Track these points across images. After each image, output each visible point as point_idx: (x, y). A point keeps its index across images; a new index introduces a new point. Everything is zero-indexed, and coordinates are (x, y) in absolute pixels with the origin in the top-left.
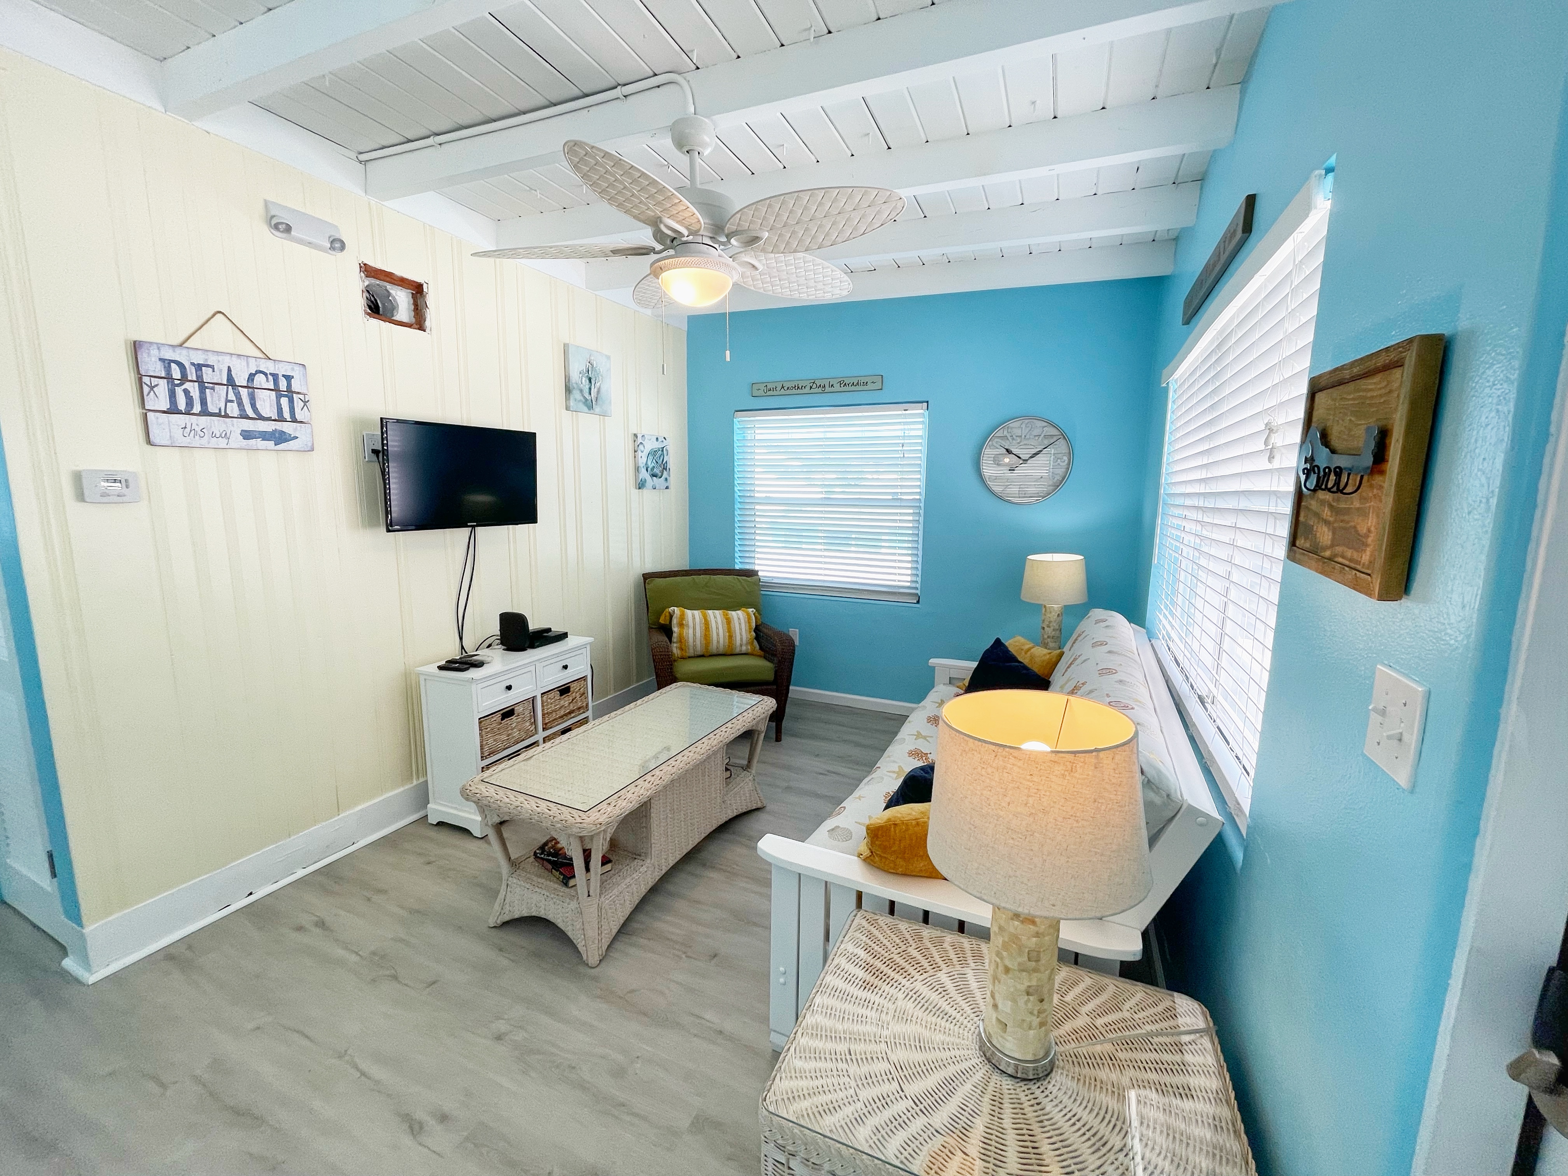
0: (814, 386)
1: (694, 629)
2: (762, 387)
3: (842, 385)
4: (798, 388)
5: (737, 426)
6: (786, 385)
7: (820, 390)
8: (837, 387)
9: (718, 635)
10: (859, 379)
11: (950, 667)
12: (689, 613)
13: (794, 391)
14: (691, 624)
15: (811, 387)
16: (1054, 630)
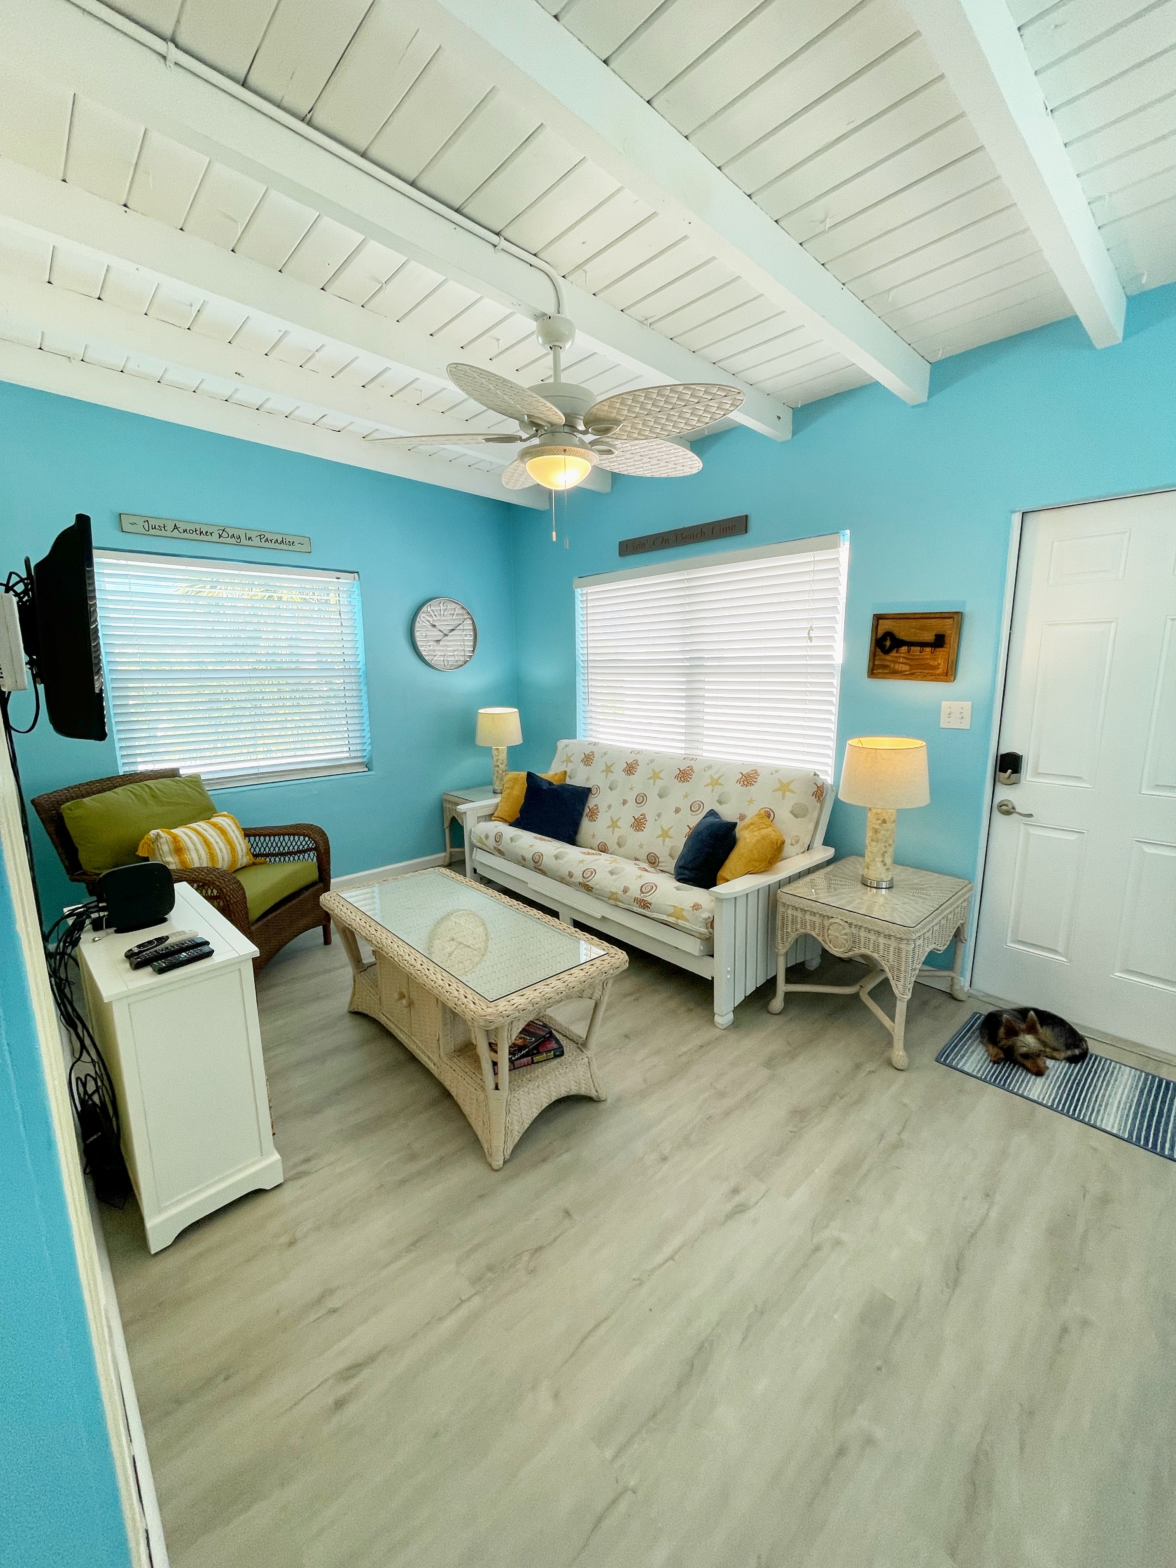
0: (225, 534)
1: (197, 850)
2: (140, 521)
3: (263, 540)
4: (201, 533)
6: (181, 526)
7: (233, 541)
8: (256, 541)
9: (222, 850)
10: (284, 536)
12: (178, 831)
13: (194, 536)
14: (192, 844)
15: (220, 536)
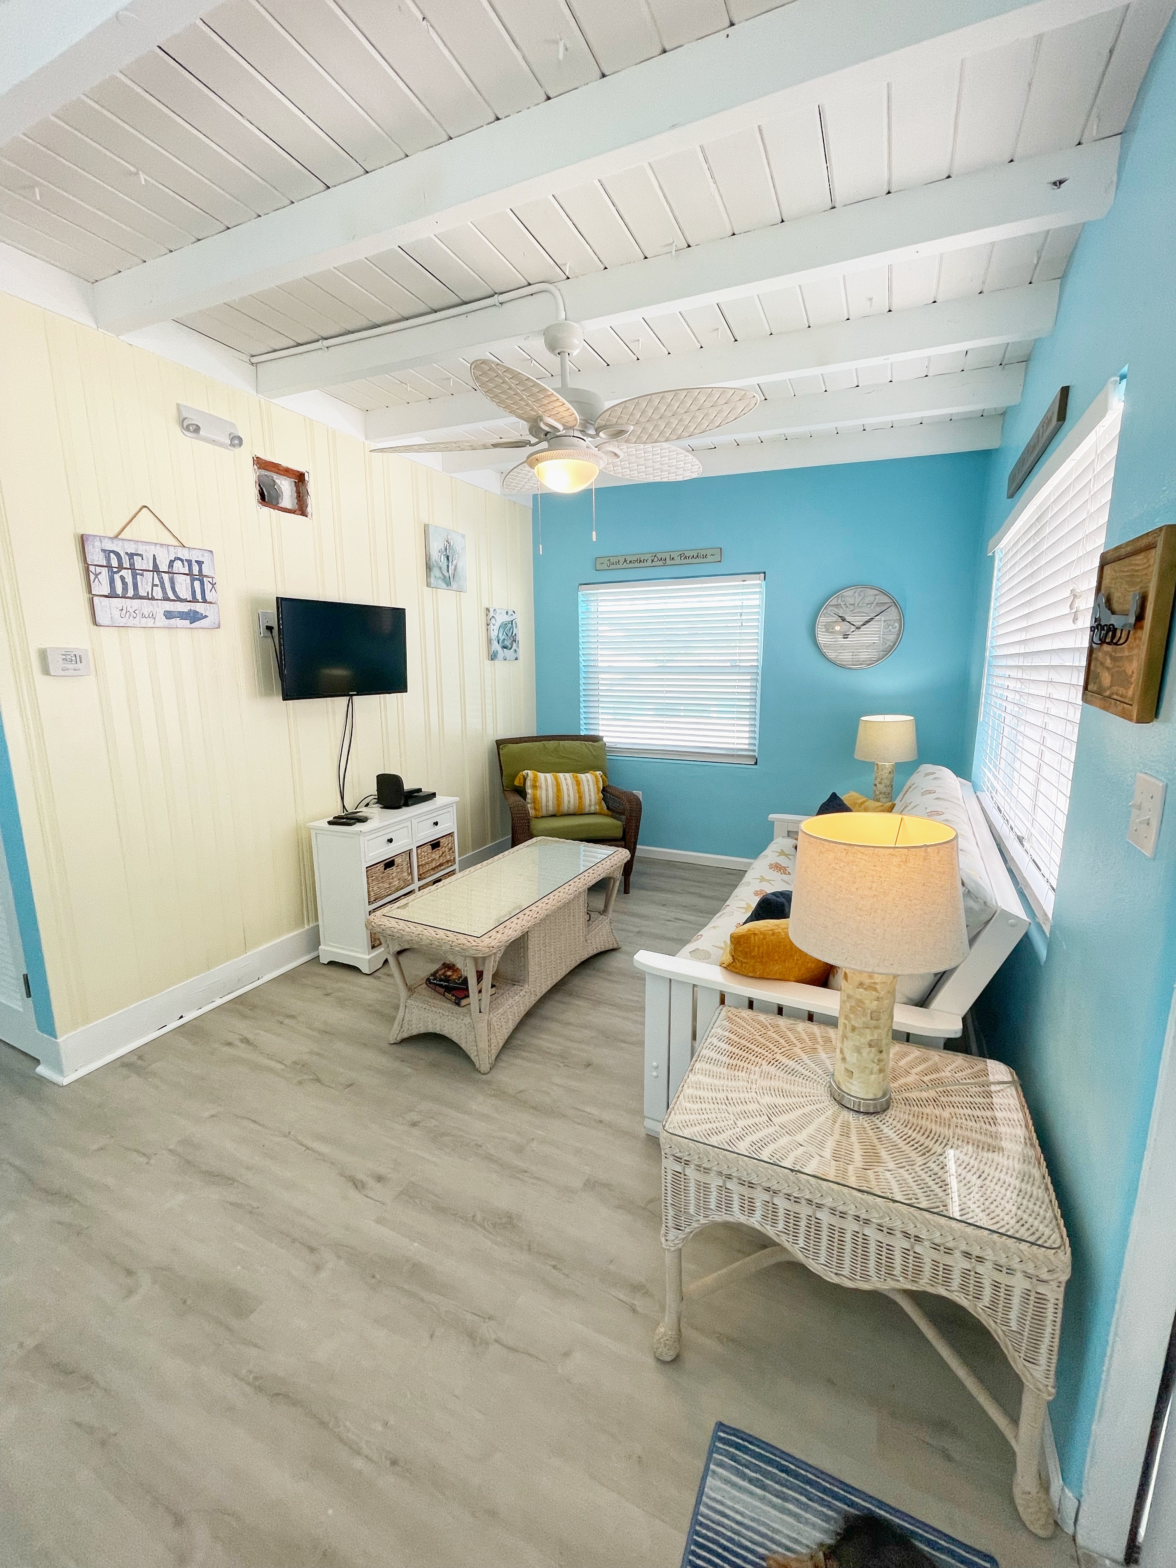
0: (656, 559)
1: (547, 790)
2: (605, 561)
3: (682, 558)
4: (640, 561)
5: (581, 598)
6: (629, 559)
7: (661, 563)
8: (678, 560)
9: (569, 796)
10: (699, 551)
11: (788, 821)
12: (541, 776)
13: (636, 565)
14: (544, 786)
15: (652, 561)
16: (885, 786)
